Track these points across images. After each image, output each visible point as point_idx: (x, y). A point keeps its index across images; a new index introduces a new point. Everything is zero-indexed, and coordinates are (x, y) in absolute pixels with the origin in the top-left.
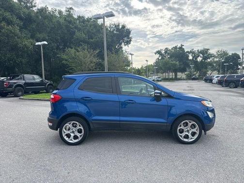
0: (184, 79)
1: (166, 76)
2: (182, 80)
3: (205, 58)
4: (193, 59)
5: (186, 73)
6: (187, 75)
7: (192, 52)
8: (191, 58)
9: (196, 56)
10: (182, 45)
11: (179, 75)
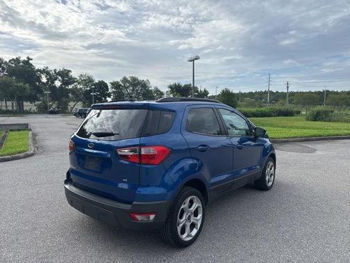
0: (35, 113)
1: (6, 106)
2: (31, 113)
3: (65, 83)
4: (47, 82)
5: (37, 103)
6: (39, 107)
7: (45, 71)
8: (44, 80)
9: (52, 79)
10: (29, 59)
11: (27, 105)
